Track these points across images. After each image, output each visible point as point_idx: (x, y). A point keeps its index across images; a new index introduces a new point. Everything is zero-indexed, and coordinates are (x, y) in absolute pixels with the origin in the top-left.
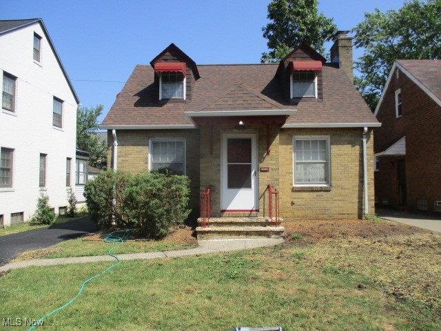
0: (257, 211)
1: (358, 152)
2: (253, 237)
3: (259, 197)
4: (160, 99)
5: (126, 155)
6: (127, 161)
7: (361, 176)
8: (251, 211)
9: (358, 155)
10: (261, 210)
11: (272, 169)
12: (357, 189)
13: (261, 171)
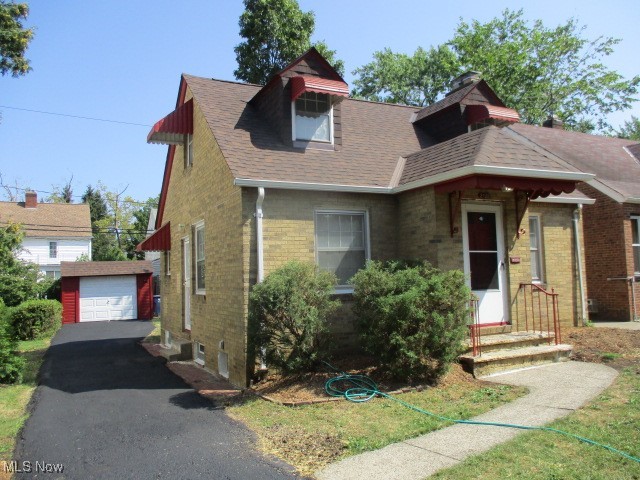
0: (509, 323)
1: (569, 237)
2: (539, 363)
3: (509, 301)
4: (294, 139)
5: (278, 236)
6: (279, 246)
7: (575, 269)
8: (501, 324)
9: (569, 240)
10: (514, 322)
11: (523, 260)
12: (571, 286)
13: (512, 263)
